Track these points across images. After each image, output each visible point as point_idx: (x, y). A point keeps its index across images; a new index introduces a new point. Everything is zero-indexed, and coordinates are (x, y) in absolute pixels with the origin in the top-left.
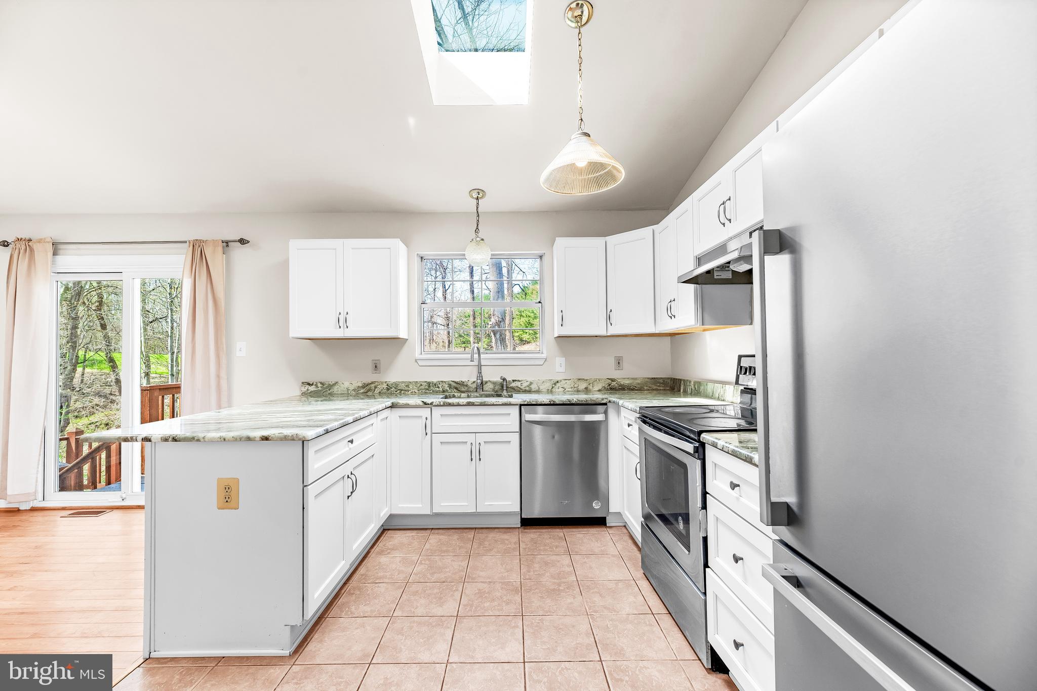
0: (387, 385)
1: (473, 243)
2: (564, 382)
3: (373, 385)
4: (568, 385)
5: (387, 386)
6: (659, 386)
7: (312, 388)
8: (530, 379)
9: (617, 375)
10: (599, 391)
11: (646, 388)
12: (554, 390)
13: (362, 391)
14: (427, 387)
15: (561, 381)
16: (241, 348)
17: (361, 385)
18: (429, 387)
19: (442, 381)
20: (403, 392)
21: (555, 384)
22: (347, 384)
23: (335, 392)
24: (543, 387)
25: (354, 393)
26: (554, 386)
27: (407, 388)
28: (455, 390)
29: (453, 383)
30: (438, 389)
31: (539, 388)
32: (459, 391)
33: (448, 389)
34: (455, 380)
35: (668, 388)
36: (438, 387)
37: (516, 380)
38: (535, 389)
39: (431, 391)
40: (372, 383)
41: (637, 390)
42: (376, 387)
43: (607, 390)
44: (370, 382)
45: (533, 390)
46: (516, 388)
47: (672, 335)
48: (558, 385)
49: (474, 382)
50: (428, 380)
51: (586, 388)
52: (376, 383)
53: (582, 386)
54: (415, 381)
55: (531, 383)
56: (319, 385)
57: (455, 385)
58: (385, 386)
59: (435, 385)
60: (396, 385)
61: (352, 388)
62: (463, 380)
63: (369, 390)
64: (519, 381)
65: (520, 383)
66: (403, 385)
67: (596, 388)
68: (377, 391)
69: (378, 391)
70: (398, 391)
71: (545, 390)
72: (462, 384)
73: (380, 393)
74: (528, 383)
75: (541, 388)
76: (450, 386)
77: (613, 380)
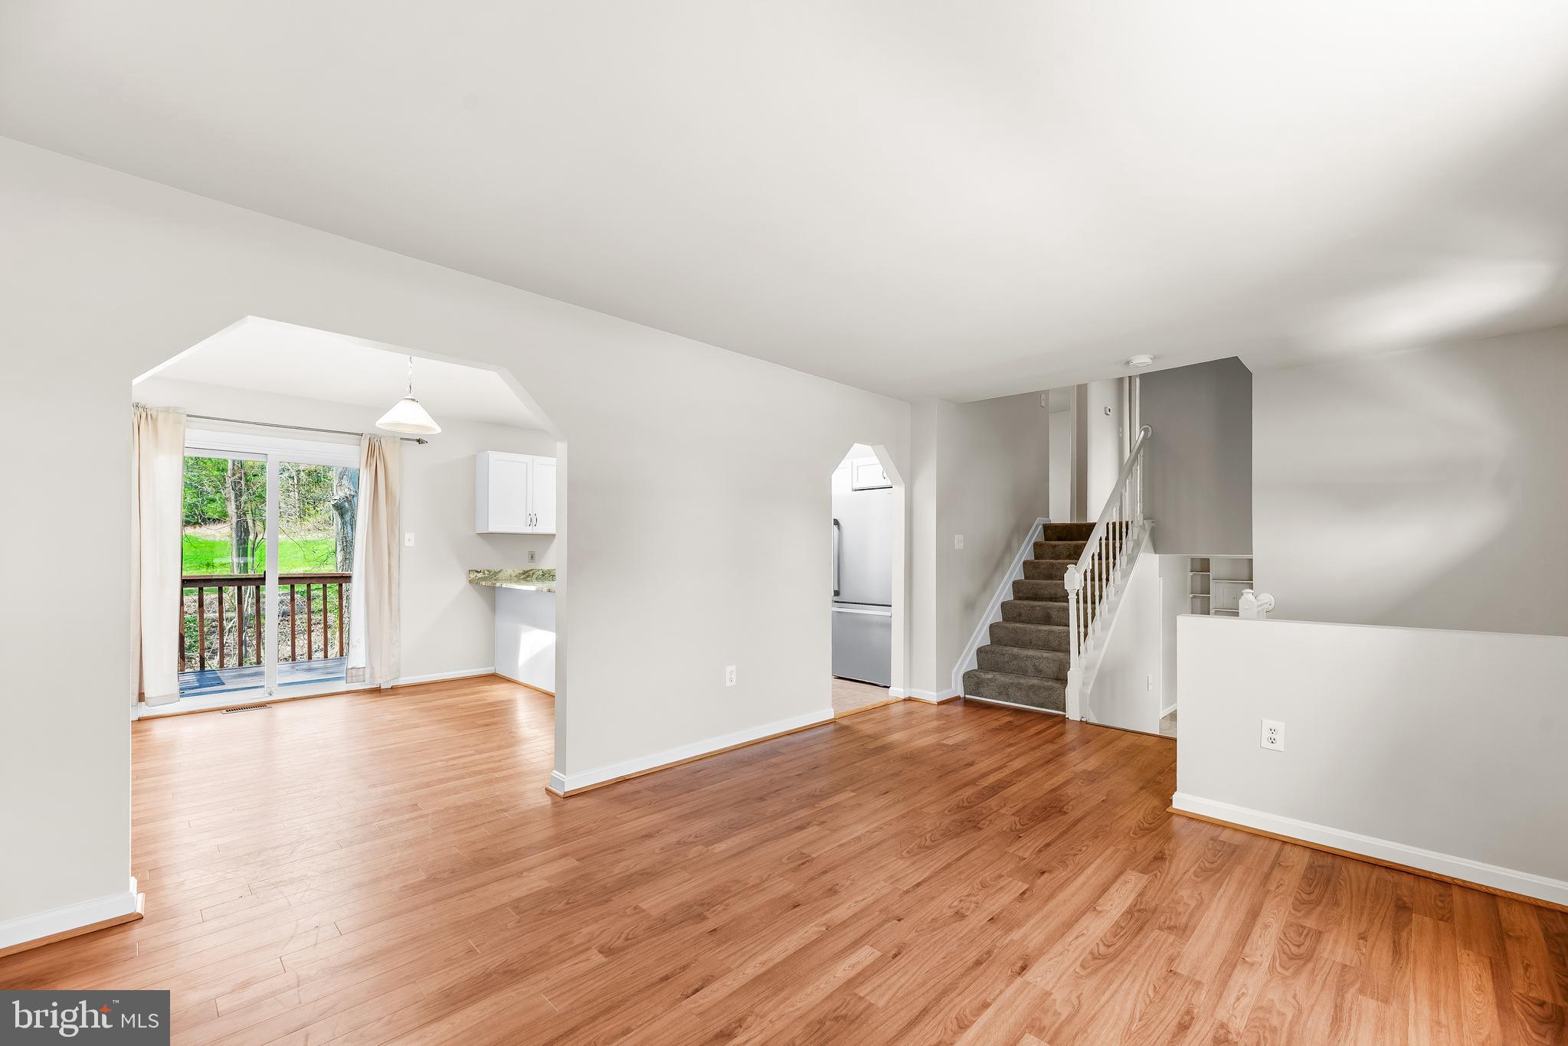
0: (542, 570)
3: (531, 571)
5: (542, 573)
7: (480, 575)
13: (523, 577)
16: (409, 539)
17: (523, 570)
22: (510, 572)
23: (499, 578)
25: (515, 578)
42: (533, 573)
44: (528, 569)
52: (534, 570)
56: (486, 572)
60: (548, 571)
61: (514, 575)
63: (528, 576)
68: (535, 576)
70: (551, 577)
73: (537, 578)
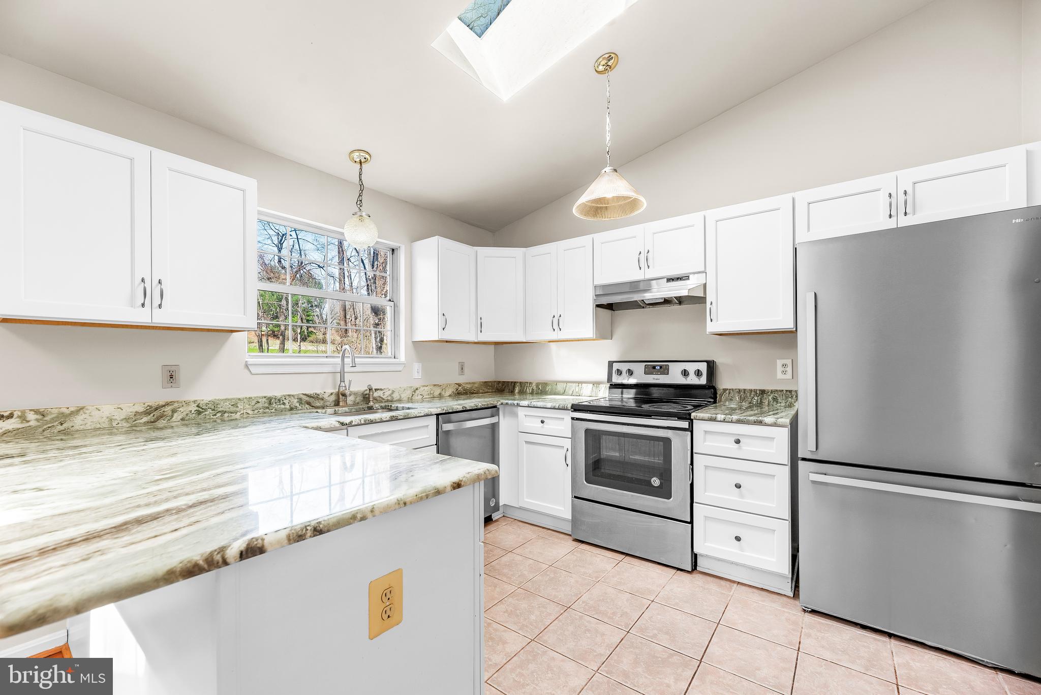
0: (198, 406)
1: (356, 218)
2: (422, 389)
3: (168, 409)
4: (425, 391)
5: (197, 408)
6: (489, 389)
7: (9, 425)
8: (391, 388)
9: (462, 380)
10: (450, 396)
11: (481, 391)
12: (413, 398)
13: (145, 419)
14: (267, 405)
15: (420, 388)
17: (141, 409)
18: (270, 403)
19: (289, 395)
20: (226, 415)
21: (415, 391)
22: (108, 410)
23: (77, 427)
24: (405, 396)
25: (125, 424)
26: (414, 393)
27: (233, 409)
28: (307, 406)
29: (304, 398)
30: (283, 406)
31: (401, 397)
32: (313, 407)
33: (297, 405)
34: (307, 393)
35: (494, 390)
36: (284, 404)
37: (378, 389)
38: (397, 398)
39: (273, 410)
40: (167, 404)
41: (475, 393)
42: (174, 411)
43: (456, 395)
44: (162, 403)
45: (395, 400)
46: (378, 398)
47: (497, 344)
48: (417, 392)
49: (332, 394)
50: (269, 395)
51: (440, 394)
52: (176, 405)
53: (437, 392)
54: (248, 396)
55: (393, 392)
56: (31, 417)
57: (307, 399)
58: (193, 408)
59: (279, 400)
60: (214, 406)
61: (119, 416)
62: (318, 392)
63: (160, 417)
64: (381, 390)
65: (382, 392)
66: (227, 404)
67: (448, 394)
68: (177, 417)
69: (180, 417)
70: (219, 415)
71: (406, 399)
72: (316, 397)
73: (182, 419)
74: (390, 392)
75: (403, 396)
76: (300, 401)
77: (459, 385)
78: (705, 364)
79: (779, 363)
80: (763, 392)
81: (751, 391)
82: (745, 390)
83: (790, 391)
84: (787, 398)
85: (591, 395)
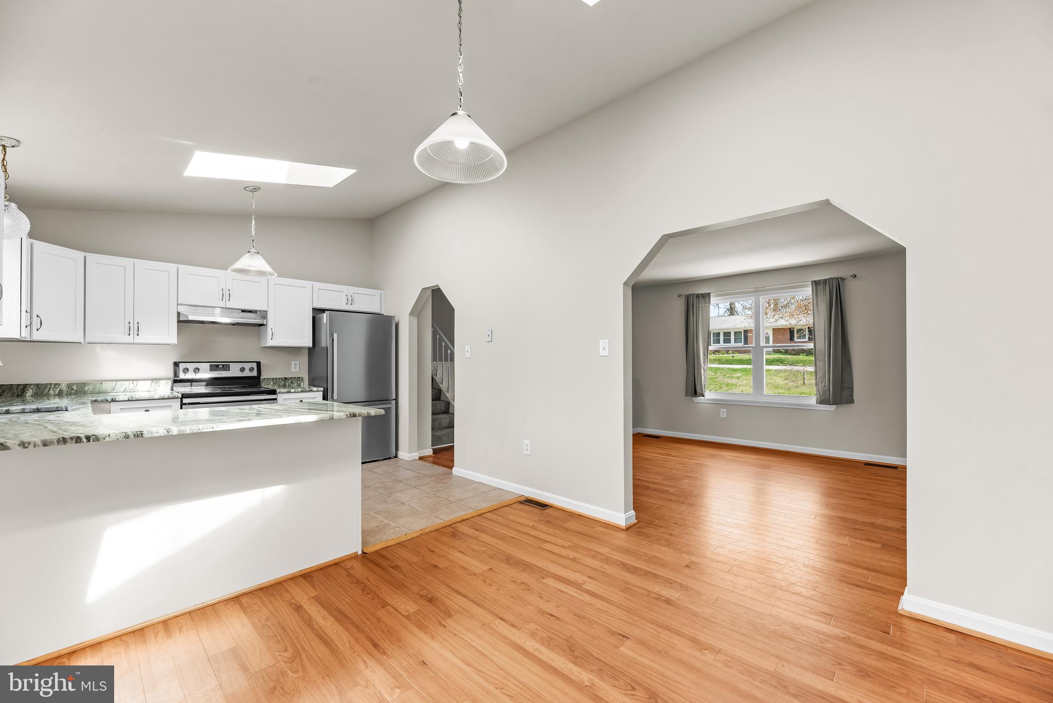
78: (256, 363)
79: (293, 363)
80: (286, 379)
81: (280, 378)
82: (276, 378)
83: (299, 378)
84: (297, 381)
85: (148, 390)
